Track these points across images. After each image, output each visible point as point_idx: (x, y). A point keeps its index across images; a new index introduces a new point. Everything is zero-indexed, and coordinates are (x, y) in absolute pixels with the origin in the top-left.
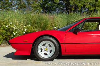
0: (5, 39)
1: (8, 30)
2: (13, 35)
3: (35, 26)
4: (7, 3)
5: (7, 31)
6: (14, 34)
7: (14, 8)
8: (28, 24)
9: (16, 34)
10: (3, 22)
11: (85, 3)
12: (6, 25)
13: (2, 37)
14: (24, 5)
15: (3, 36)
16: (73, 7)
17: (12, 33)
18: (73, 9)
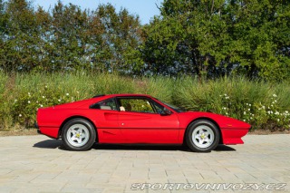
4: (74, 49)
7: (87, 58)
10: (54, 91)
11: (229, 51)
12: (58, 97)
18: (206, 63)
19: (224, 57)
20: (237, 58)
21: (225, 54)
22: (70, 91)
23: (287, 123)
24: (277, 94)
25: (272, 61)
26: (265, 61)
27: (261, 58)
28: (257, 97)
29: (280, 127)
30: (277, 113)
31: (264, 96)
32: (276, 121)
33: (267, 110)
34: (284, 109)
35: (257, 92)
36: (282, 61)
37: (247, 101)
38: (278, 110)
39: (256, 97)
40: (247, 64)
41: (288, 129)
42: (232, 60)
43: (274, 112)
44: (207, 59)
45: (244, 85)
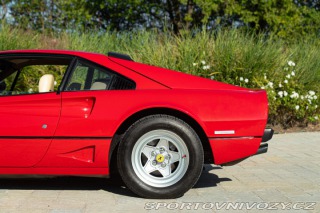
16: (191, 11)
18: (188, 17)
20: (235, 8)
21: (216, 3)
23: (310, 113)
24: (296, 61)
25: (291, 14)
26: (279, 14)
27: (274, 10)
28: (260, 65)
29: (301, 120)
30: (295, 95)
31: (272, 64)
32: (293, 110)
33: (277, 89)
34: (307, 88)
35: (260, 58)
36: (308, 16)
37: (240, 74)
38: (297, 90)
39: (256, 66)
40: (252, 19)
41: (314, 123)
42: (228, 12)
43: (289, 93)
45: (237, 44)
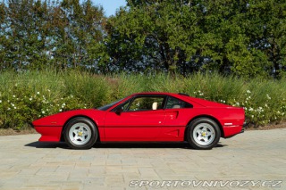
0: (27, 121)
1: (32, 105)
2: (42, 114)
3: (82, 99)
4: (33, 42)
5: (31, 107)
6: (43, 112)
7: (48, 53)
8: (69, 94)
9: (47, 112)
10: (24, 90)
11: (200, 45)
12: (28, 96)
13: (22, 118)
14: (71, 47)
15: (23, 115)
17: (39, 110)
18: (176, 57)
19: (195, 51)
20: (208, 52)
21: (195, 48)
22: (41, 90)
23: (260, 120)
24: (251, 90)
25: (245, 55)
26: (237, 55)
27: (234, 52)
28: (231, 93)
29: (255, 123)
30: (251, 109)
31: (238, 92)
32: (250, 118)
33: (242, 106)
34: (258, 105)
35: (231, 89)
36: (255, 55)
37: (221, 98)
38: (252, 106)
39: (229, 93)
40: (219, 58)
41: (262, 125)
42: (203, 54)
43: (248, 108)
44: (177, 53)
